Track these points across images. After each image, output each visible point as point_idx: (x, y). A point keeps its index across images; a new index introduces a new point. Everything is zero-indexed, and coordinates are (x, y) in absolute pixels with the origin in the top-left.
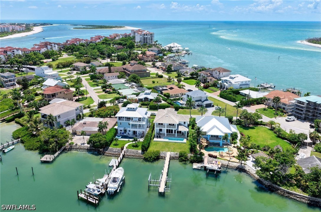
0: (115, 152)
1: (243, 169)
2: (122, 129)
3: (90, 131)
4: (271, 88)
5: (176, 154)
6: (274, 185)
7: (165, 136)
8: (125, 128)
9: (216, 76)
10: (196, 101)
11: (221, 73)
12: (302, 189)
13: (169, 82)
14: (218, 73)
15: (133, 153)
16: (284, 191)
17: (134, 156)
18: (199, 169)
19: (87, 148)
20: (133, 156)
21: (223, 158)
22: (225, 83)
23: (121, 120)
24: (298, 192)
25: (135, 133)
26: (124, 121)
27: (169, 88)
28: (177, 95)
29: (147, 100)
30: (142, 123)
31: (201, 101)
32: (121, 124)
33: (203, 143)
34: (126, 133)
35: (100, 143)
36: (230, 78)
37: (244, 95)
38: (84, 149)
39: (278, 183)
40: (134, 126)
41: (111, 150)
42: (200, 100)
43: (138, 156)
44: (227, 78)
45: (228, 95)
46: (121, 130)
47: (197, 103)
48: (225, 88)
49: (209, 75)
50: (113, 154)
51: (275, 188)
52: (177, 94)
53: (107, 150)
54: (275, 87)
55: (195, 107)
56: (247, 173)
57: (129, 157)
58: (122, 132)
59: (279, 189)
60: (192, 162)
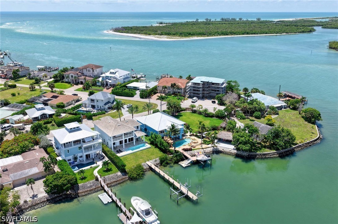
0: (91, 186)
1: (218, 151)
2: (71, 157)
3: (25, 177)
4: (142, 77)
5: (156, 161)
6: (252, 153)
7: (123, 148)
8: (75, 155)
9: (90, 74)
10: (105, 104)
11: (95, 70)
12: (268, 148)
13: (33, 90)
14: (91, 70)
15: (113, 178)
16: (261, 154)
17: (117, 181)
18: (189, 166)
19: (46, 199)
20: (114, 182)
21: (195, 148)
22: (107, 80)
23: (68, 147)
24: (267, 151)
25: (88, 156)
26: (73, 147)
27: (51, 98)
28: (69, 103)
29: (45, 117)
30: (96, 141)
31: (110, 103)
32: (68, 152)
33: (168, 141)
34: (76, 161)
35: (71, 184)
36: (110, 74)
37: (133, 88)
38: (41, 203)
39: (253, 151)
40: (87, 148)
41: (83, 187)
42: (108, 102)
43: (121, 180)
44: (108, 74)
45: (123, 91)
46: (69, 160)
47: (107, 106)
48: (109, 85)
49: (80, 74)
50: (90, 190)
51: (253, 155)
52: (69, 101)
53: (78, 190)
54: (145, 76)
55: (107, 111)
56: (223, 153)
57: (112, 184)
58: (71, 162)
59: (256, 155)
60: (177, 162)
